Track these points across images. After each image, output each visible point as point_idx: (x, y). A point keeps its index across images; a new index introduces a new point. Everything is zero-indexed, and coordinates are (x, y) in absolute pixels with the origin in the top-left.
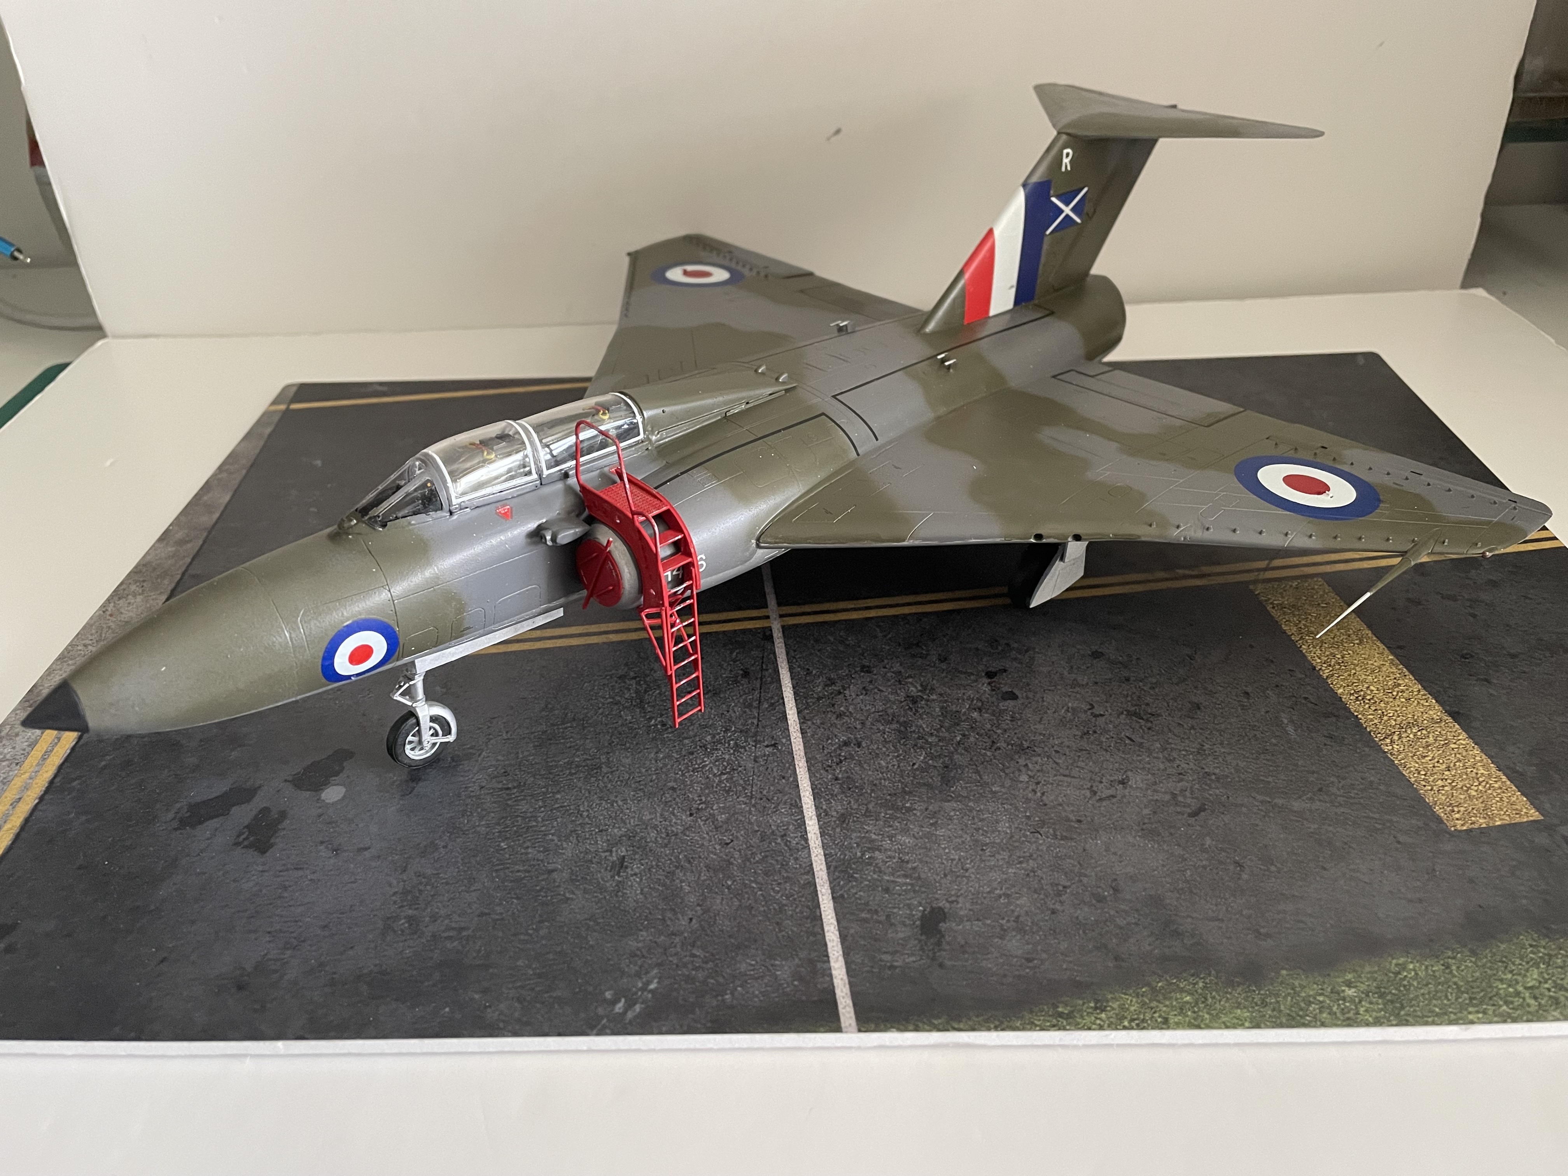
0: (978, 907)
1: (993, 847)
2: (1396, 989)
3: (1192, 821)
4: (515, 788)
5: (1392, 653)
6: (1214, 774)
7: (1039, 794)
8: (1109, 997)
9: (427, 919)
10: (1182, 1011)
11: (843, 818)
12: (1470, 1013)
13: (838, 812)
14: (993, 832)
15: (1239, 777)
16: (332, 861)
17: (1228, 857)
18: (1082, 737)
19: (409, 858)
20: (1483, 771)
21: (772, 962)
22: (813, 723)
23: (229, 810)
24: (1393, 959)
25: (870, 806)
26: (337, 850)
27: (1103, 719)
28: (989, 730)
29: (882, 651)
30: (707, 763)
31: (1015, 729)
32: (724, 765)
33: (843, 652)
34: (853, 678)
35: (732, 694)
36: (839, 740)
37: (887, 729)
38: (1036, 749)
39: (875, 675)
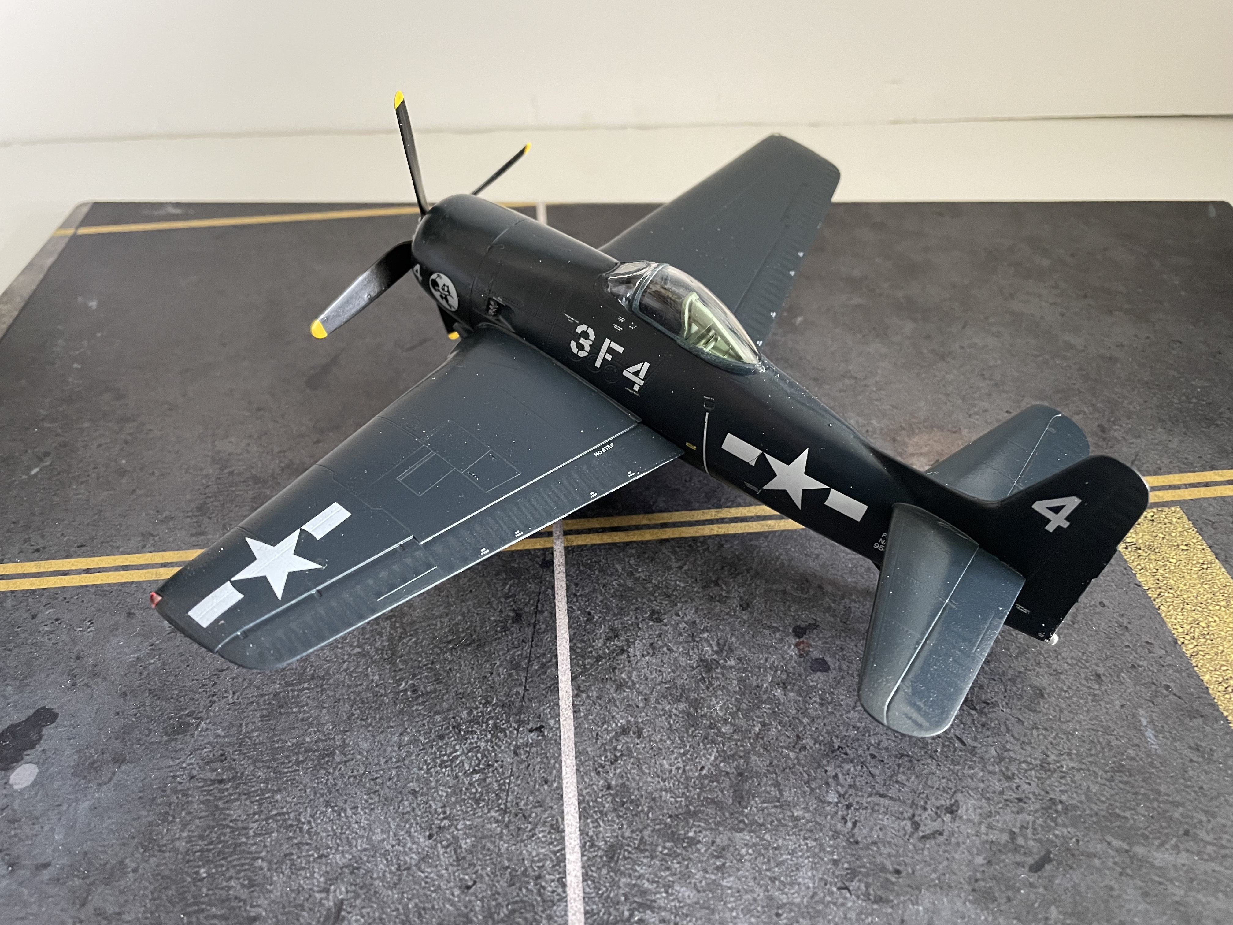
1: (791, 910)
3: (1034, 878)
4: (229, 780)
6: (1061, 802)
7: (849, 825)
11: (612, 852)
13: (606, 842)
14: (792, 884)
15: (1091, 809)
16: (5, 882)
22: (588, 697)
25: (646, 833)
26: (13, 865)
28: (793, 718)
29: (675, 590)
30: (458, 753)
31: (824, 717)
32: (477, 758)
33: (632, 589)
34: (640, 629)
35: (499, 647)
36: (617, 725)
37: (674, 710)
38: (848, 751)
39: (666, 625)
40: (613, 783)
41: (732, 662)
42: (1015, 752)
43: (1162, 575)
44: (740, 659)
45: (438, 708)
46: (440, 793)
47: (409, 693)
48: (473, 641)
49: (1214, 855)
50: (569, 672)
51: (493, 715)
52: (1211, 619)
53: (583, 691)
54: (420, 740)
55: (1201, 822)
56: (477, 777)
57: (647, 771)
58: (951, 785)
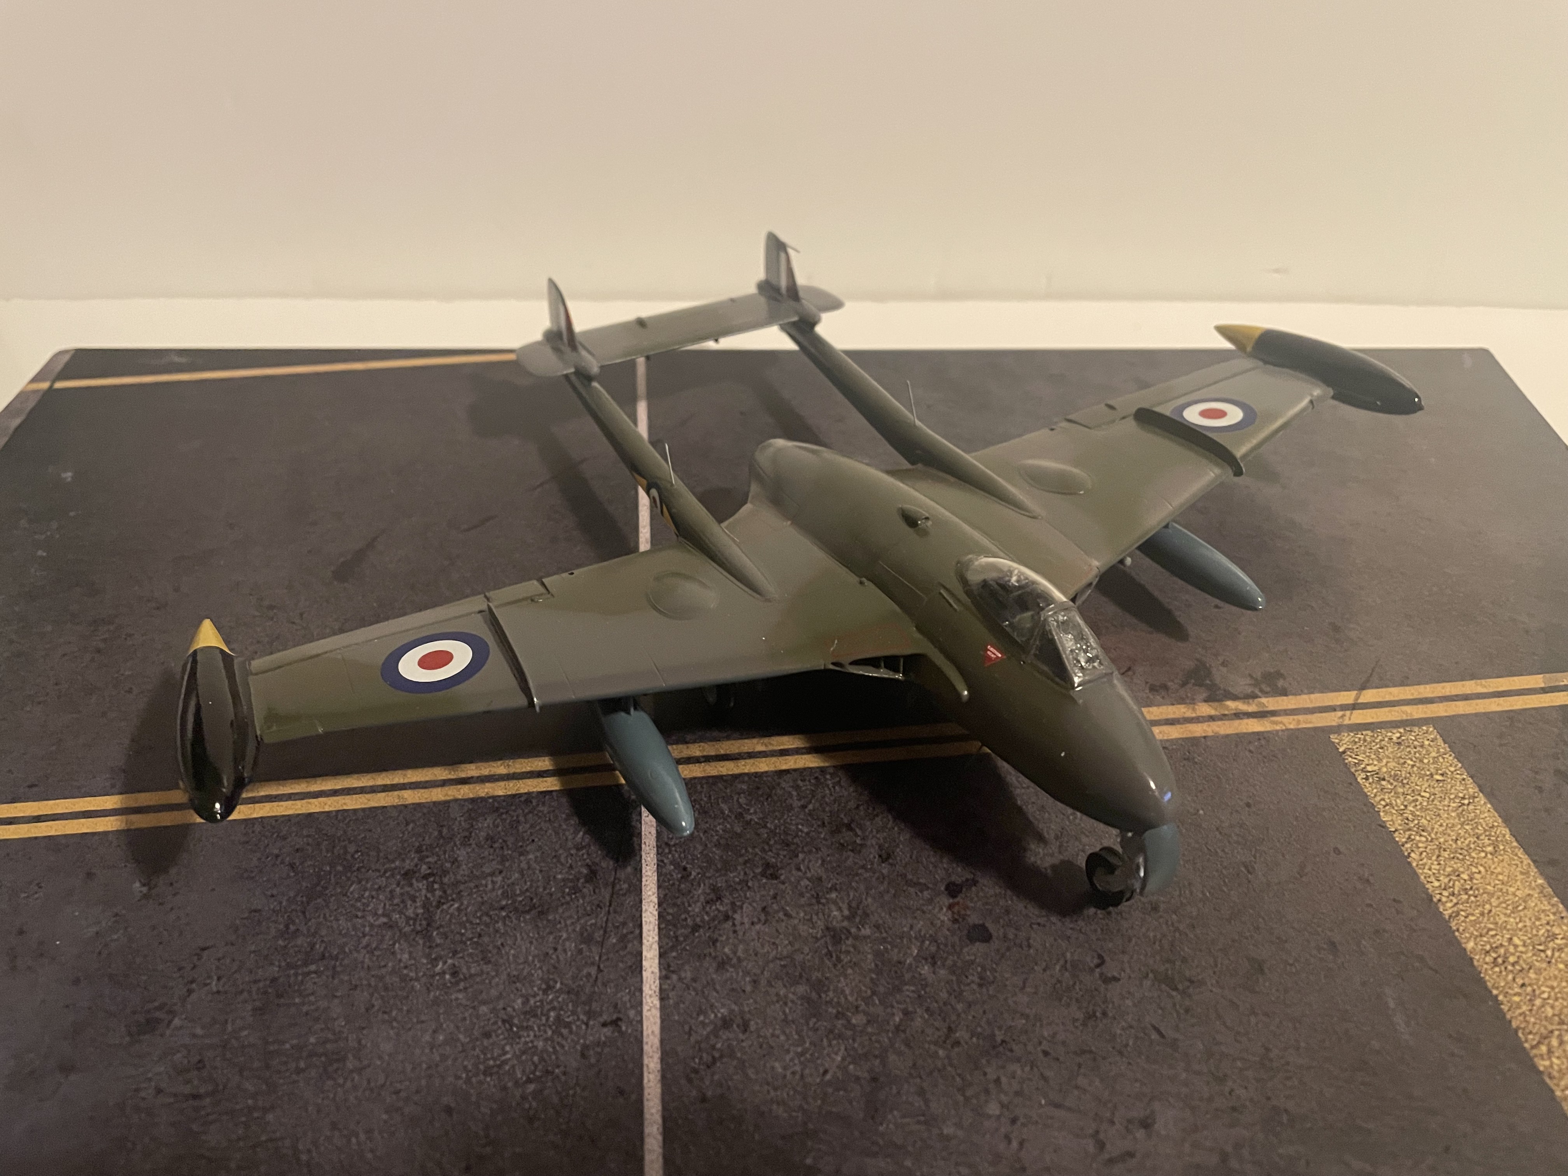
4: (208, 1095)
5: (1542, 873)
15: (1325, 1120)
27: (1118, 986)
28: (945, 1004)
29: (797, 836)
30: (508, 1056)
31: (984, 1002)
32: (533, 1063)
33: (739, 836)
34: (749, 888)
35: (567, 914)
36: (716, 1016)
37: (791, 995)
38: (1015, 1047)
39: (783, 883)
40: (709, 1093)
41: (866, 931)
42: (1227, 1046)
43: (1412, 813)
44: (877, 927)
45: (484, 996)
46: (483, 1109)
47: (447, 977)
48: (534, 907)
50: (656, 946)
51: (556, 1004)
52: (1474, 870)
53: (673, 972)
54: (458, 1040)
55: (1465, 1135)
56: (531, 1087)
57: (753, 1076)
58: (1145, 1091)
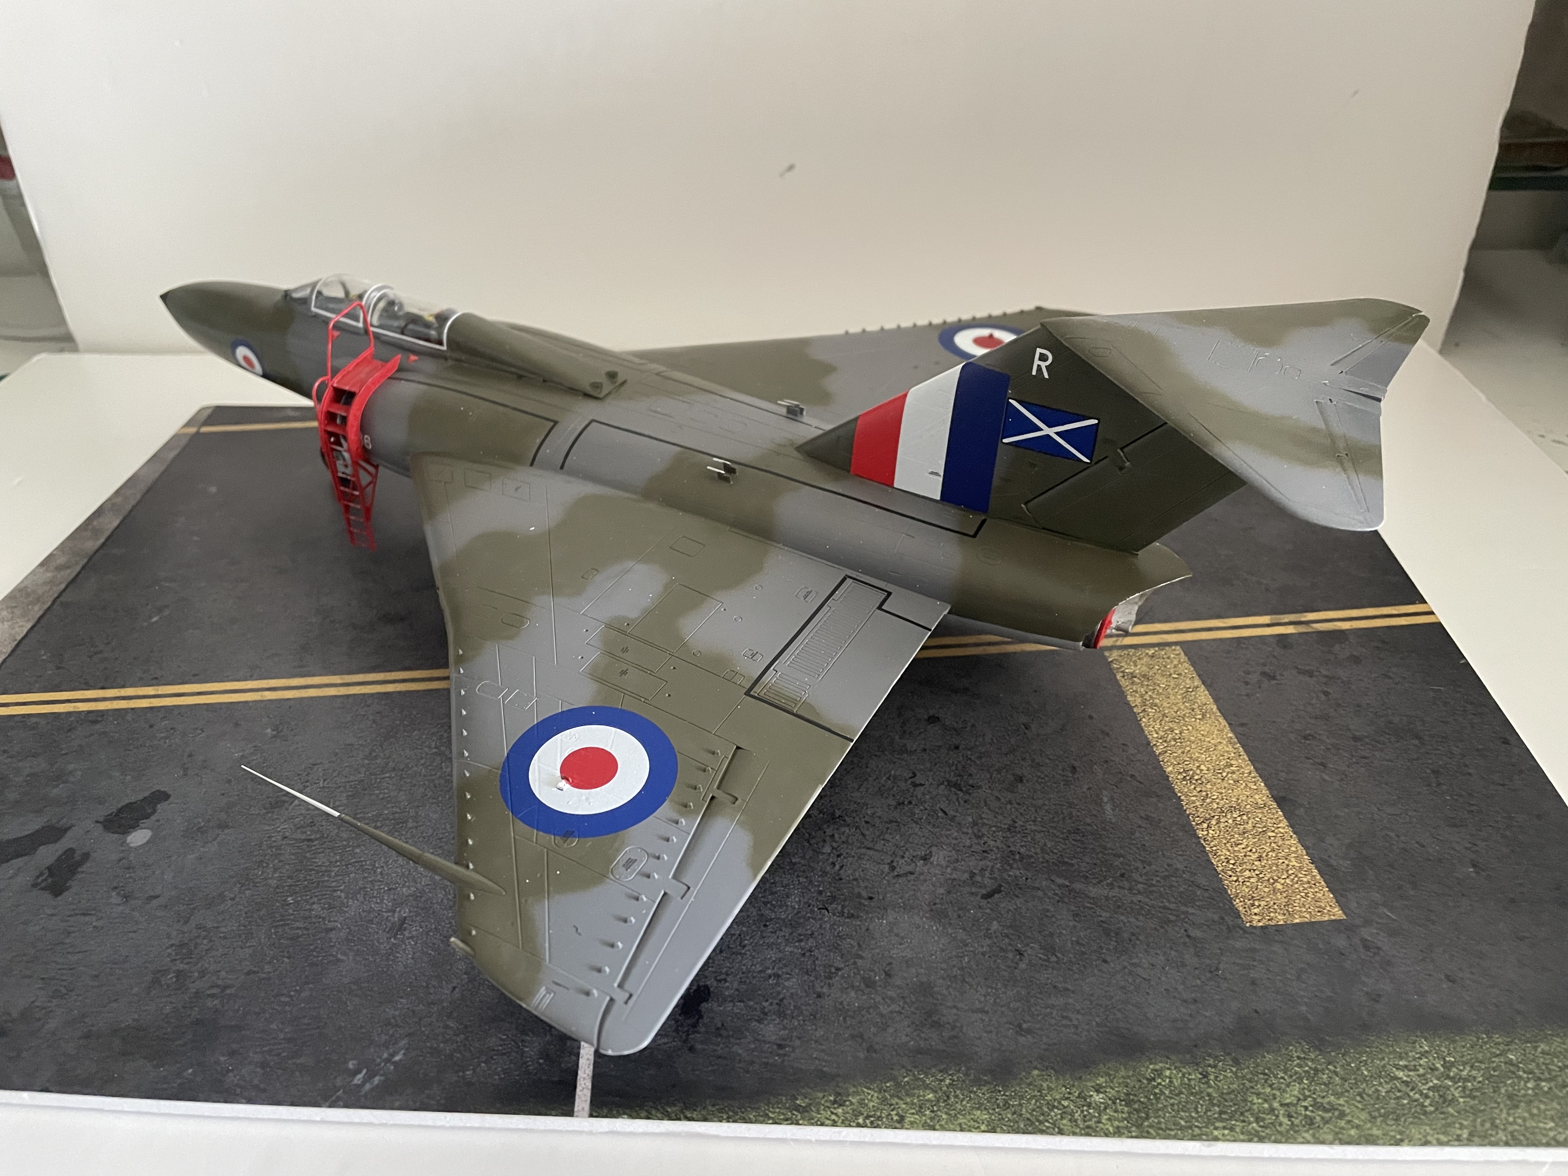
0: (744, 987)
1: (777, 923)
2: (1146, 1097)
3: (984, 903)
5: (1233, 731)
6: (1019, 853)
7: (837, 867)
8: (852, 1090)
9: (196, 974)
10: (920, 1111)
12: (1216, 1128)
14: (781, 906)
15: (1043, 858)
16: (120, 908)
17: (1010, 944)
18: (896, 808)
19: (194, 909)
20: (1295, 863)
21: (524, 1037)
23: (36, 849)
24: (1151, 1064)
26: (127, 897)
27: (922, 788)
38: (846, 818)
42: (988, 819)
49: (1142, 890)
52: (1185, 728)
55: (1137, 869)
58: (928, 842)
